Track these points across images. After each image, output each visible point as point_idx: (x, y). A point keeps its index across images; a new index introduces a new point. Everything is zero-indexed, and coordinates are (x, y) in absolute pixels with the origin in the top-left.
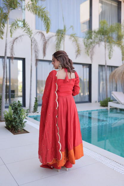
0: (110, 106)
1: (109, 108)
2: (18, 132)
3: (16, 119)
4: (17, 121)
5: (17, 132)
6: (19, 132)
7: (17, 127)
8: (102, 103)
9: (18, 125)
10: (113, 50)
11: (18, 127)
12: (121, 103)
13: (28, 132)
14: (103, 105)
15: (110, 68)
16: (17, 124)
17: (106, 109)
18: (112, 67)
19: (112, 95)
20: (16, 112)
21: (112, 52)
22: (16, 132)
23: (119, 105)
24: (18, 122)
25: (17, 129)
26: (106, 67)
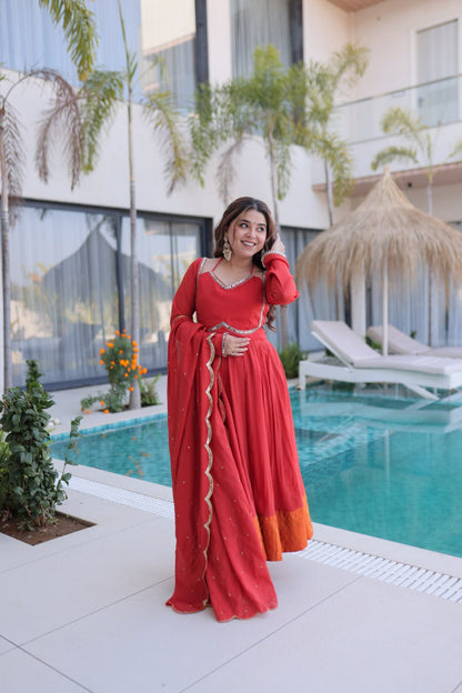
0: (307, 377)
1: (302, 382)
2: (36, 526)
4: (33, 478)
5: (32, 529)
6: (43, 525)
7: (33, 505)
9: (38, 498)
10: (291, 165)
11: (38, 505)
12: (352, 364)
13: (87, 525)
15: (292, 235)
16: (33, 493)
17: (294, 388)
18: (295, 230)
19: (314, 333)
20: (28, 438)
21: (289, 173)
22: (27, 530)
23: (346, 369)
24: (38, 481)
25: (34, 513)
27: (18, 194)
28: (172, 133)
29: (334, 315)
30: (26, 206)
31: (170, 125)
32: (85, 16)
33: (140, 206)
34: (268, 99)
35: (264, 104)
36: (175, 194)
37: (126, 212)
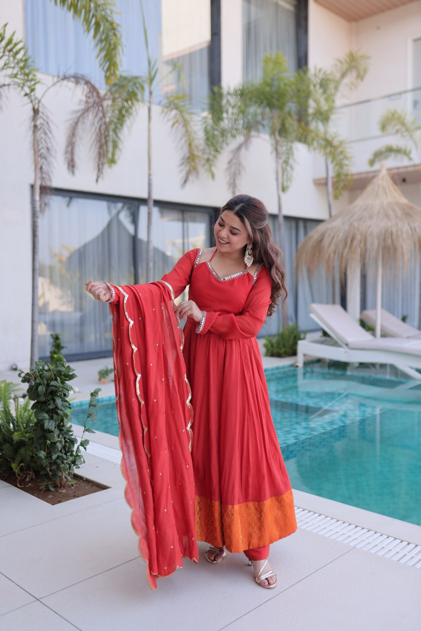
0: (305, 355)
1: (300, 360)
2: (56, 486)
3: (48, 435)
4: (55, 443)
5: (52, 489)
6: (62, 486)
7: (54, 467)
8: (272, 345)
9: (59, 461)
10: (295, 161)
11: (58, 468)
12: (347, 345)
13: (102, 487)
14: (275, 350)
15: (293, 224)
16: (54, 457)
17: (292, 366)
18: (296, 220)
19: (313, 316)
20: (51, 407)
21: (292, 168)
22: (48, 490)
23: (340, 349)
24: (59, 446)
25: (55, 475)
26: (281, 219)
27: (48, 184)
28: (187, 131)
29: (330, 299)
30: (55, 195)
31: (186, 124)
32: (113, 27)
33: (157, 195)
34: (274, 101)
35: (270, 105)
36: (188, 185)
37: (143, 201)
